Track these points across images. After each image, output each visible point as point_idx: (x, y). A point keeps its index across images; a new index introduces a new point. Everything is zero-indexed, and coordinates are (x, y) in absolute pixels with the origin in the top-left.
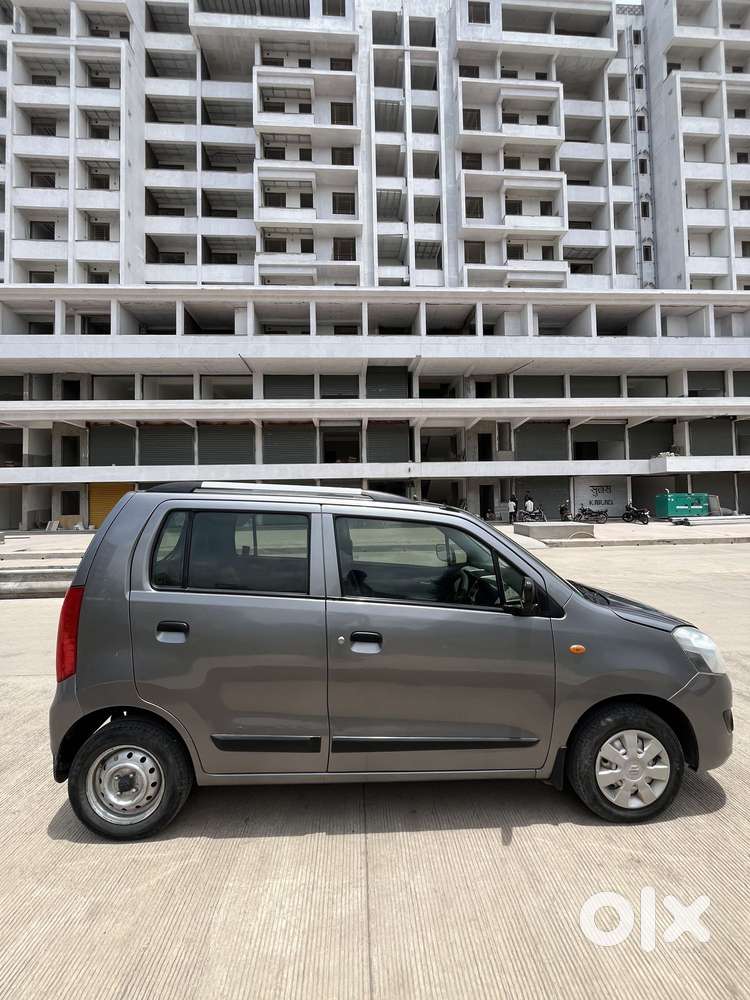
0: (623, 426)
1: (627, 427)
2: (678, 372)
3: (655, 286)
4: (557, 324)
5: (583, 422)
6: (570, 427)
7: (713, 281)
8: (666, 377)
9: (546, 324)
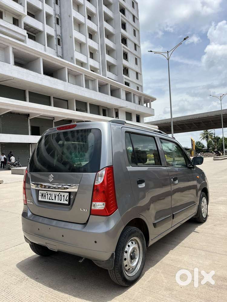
0: (53, 120)
1: (54, 121)
2: (72, 99)
3: (62, 58)
4: (22, 62)
5: (36, 116)
6: (30, 118)
7: (82, 64)
8: (67, 101)
9: (18, 61)
